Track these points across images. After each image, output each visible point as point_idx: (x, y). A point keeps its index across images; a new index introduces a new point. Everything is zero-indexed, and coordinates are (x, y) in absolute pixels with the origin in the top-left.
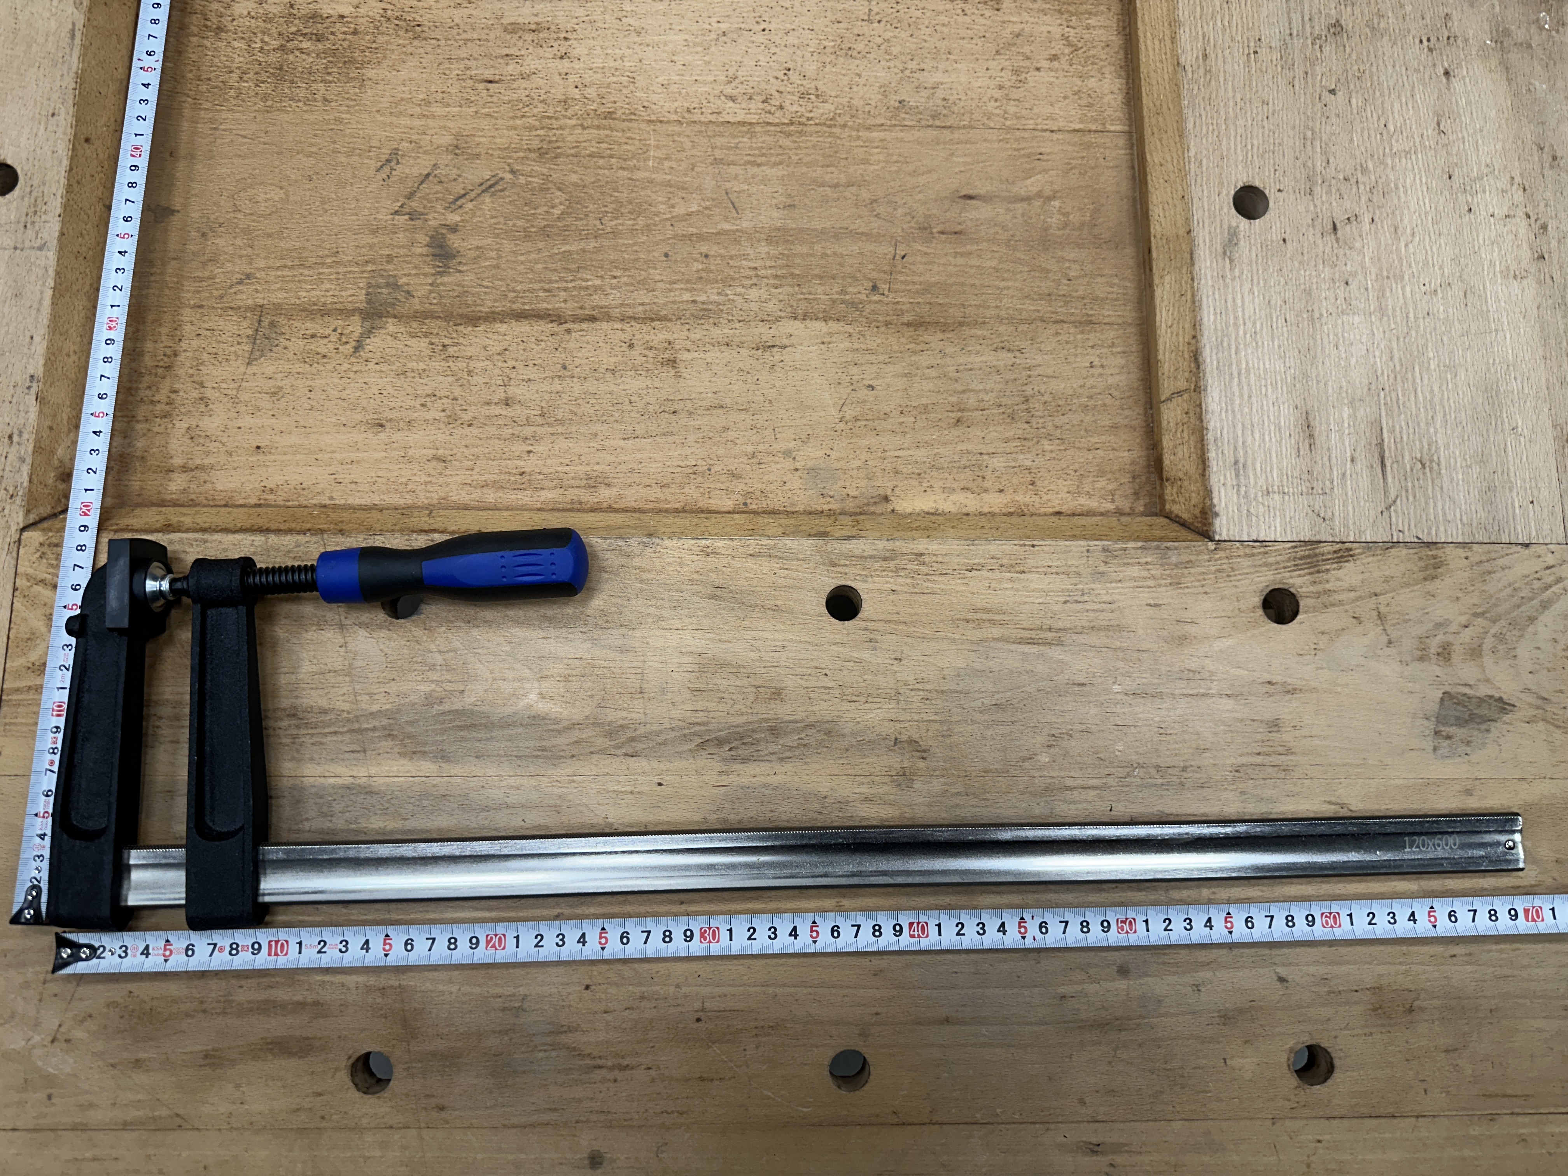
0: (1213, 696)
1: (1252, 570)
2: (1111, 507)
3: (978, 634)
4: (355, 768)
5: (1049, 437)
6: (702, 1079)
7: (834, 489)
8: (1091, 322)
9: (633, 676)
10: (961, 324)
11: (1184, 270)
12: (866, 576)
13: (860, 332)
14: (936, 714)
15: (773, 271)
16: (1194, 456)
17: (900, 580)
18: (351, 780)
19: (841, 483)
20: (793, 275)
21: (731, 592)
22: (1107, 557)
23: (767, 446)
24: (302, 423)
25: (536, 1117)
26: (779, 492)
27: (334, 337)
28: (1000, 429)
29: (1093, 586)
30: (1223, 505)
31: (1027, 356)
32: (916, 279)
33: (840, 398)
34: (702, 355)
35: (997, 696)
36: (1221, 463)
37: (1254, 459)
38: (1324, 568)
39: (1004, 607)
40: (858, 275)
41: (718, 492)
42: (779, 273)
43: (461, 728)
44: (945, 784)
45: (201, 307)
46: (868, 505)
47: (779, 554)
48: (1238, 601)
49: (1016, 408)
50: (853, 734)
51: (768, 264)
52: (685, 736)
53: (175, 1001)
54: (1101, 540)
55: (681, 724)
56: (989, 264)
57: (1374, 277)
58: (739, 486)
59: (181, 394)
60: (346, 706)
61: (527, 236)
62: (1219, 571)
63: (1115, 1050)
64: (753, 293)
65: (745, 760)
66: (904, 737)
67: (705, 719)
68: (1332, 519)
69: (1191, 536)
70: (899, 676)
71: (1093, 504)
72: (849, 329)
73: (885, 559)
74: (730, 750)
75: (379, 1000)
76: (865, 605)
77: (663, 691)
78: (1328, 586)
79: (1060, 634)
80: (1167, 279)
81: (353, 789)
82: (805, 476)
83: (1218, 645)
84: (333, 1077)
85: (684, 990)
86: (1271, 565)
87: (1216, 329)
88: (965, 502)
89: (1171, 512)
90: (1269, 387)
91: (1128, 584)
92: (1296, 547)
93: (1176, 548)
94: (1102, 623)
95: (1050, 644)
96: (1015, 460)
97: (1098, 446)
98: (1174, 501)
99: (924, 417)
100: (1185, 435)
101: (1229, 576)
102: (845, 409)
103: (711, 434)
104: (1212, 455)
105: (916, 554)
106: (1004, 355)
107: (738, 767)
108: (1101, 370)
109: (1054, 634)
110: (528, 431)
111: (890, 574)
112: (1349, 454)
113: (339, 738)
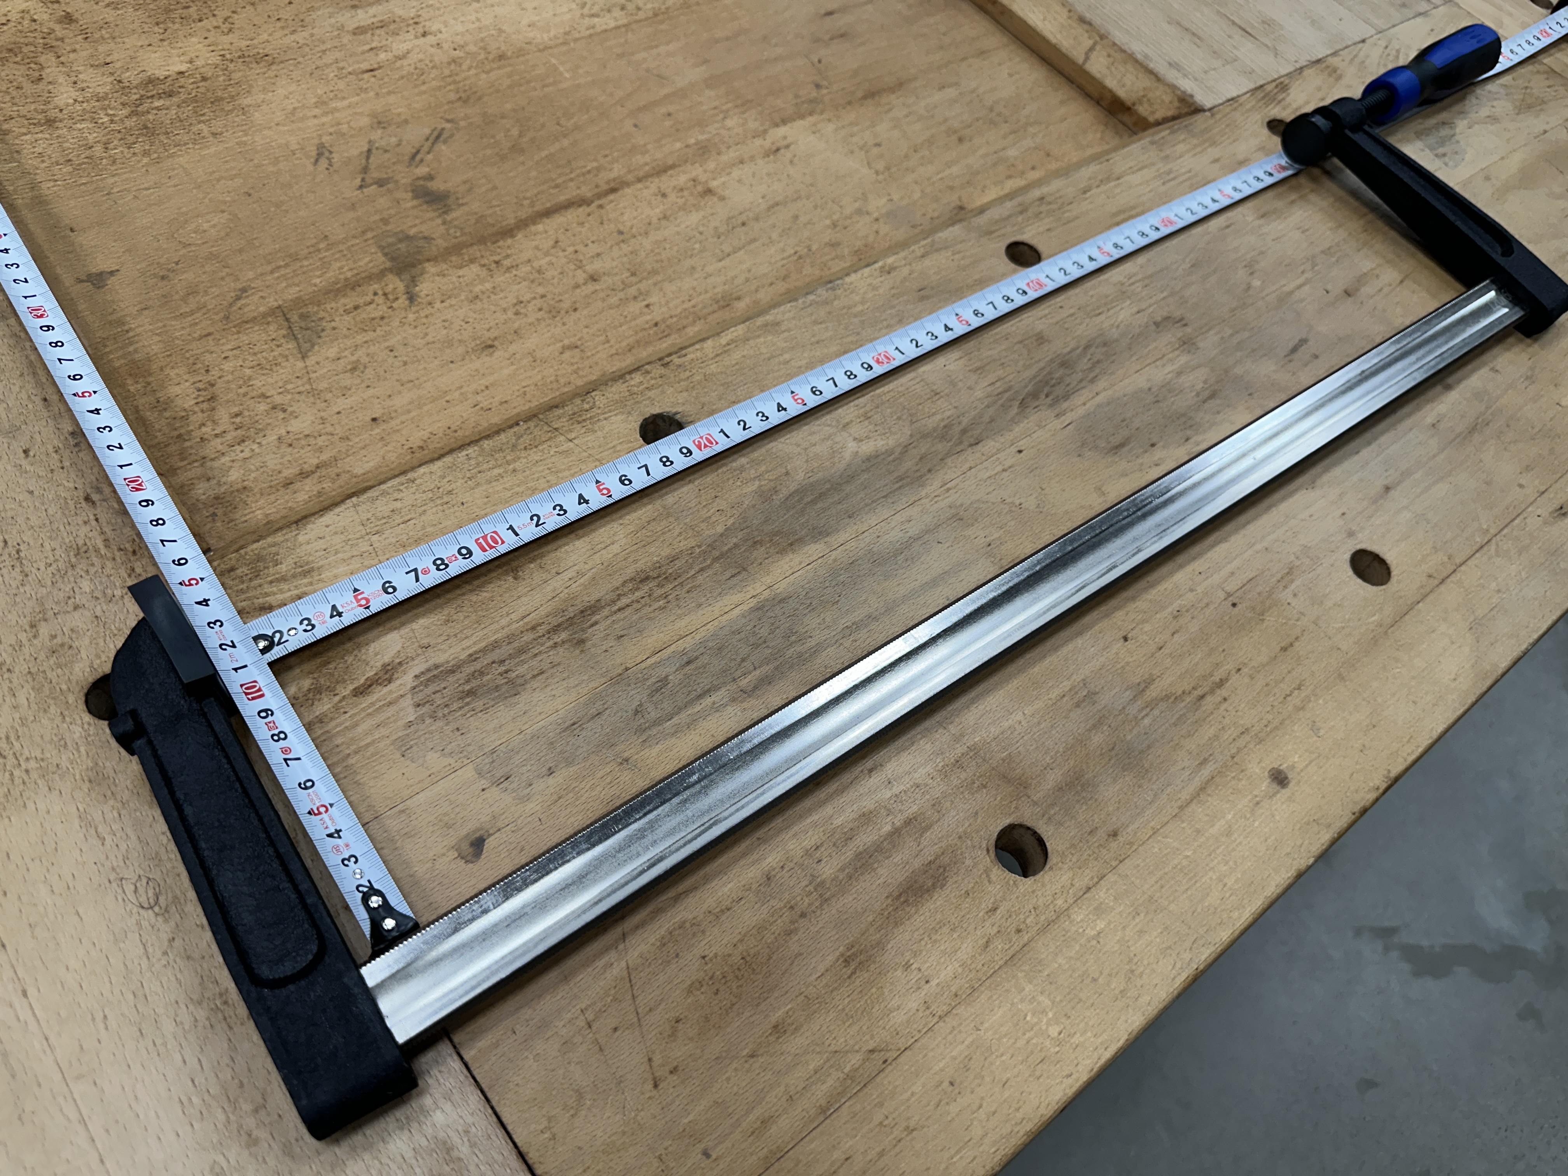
1: (1244, 117)
4: (748, 588)
5: (1028, 124)
6: (1284, 649)
7: (917, 219)
8: (984, 52)
9: (917, 386)
10: (901, 84)
12: (1019, 230)
13: (835, 116)
14: (1162, 292)
16: (1140, 75)
17: (1045, 221)
18: (755, 600)
19: (919, 213)
21: (932, 288)
22: (1158, 146)
23: (839, 214)
24: (405, 379)
25: (1197, 779)
27: (380, 299)
28: (992, 133)
30: (1189, 89)
31: (963, 85)
32: (841, 70)
33: (862, 161)
34: (728, 177)
37: (1178, 58)
38: (1280, 98)
40: (799, 83)
42: (737, 103)
43: (814, 502)
44: (1217, 333)
45: (209, 334)
49: (989, 117)
50: (1122, 335)
51: (722, 101)
52: (1002, 406)
53: (761, 928)
55: (990, 399)
56: (882, 44)
59: (246, 413)
60: (692, 542)
61: (503, 158)
62: (1228, 125)
63: (1499, 439)
64: (730, 123)
65: (1066, 397)
66: (1158, 319)
67: (1005, 386)
68: (1254, 71)
72: (824, 117)
73: (1021, 213)
74: (1047, 396)
75: (963, 776)
76: (1039, 247)
77: (953, 384)
78: (1294, 107)
81: (763, 606)
82: (888, 220)
84: (990, 882)
85: (1200, 589)
86: (1251, 109)
89: (1158, 120)
91: (1187, 156)
92: (1253, 94)
93: (1190, 124)
96: (1022, 146)
97: (1064, 117)
99: (934, 146)
100: (1121, 69)
101: (1236, 126)
102: (872, 166)
103: (787, 226)
104: (1152, 65)
106: (949, 90)
107: (1065, 405)
108: (1019, 76)
110: (632, 291)
111: (1035, 220)
112: (1224, 35)
113: (710, 572)
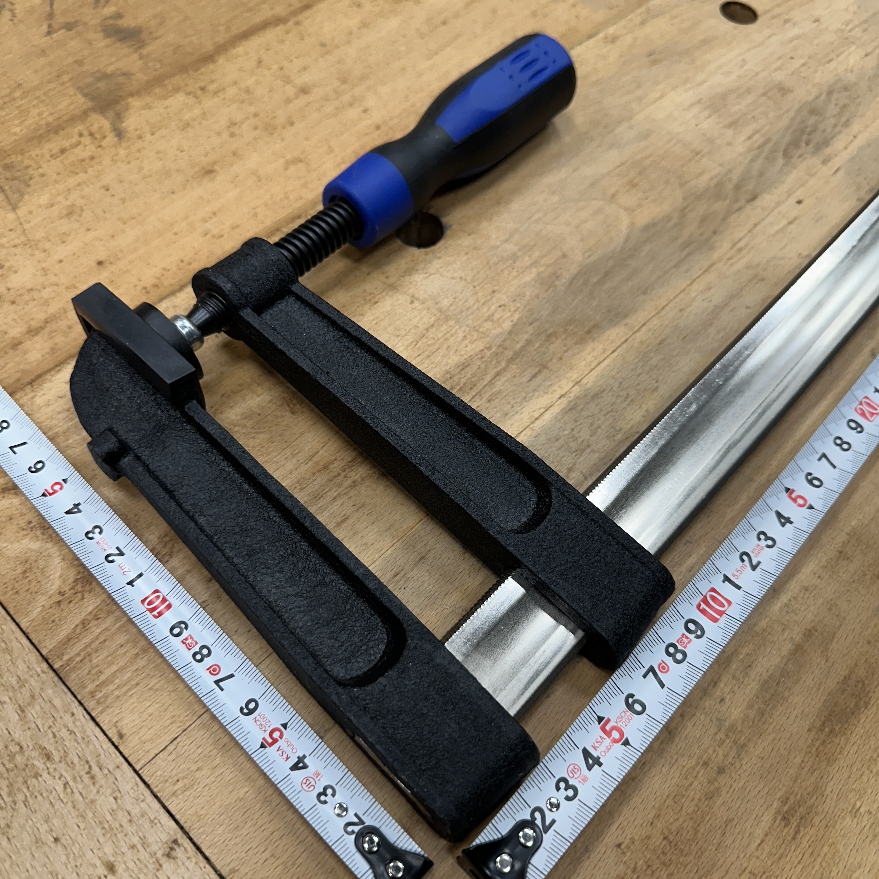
9: (676, 148)
18: (565, 400)
21: (662, 52)
24: (126, 217)
27: (86, 140)
55: (753, 153)
74: (807, 144)
76: (755, 6)
77: (710, 142)
81: (576, 405)
107: (828, 151)
110: (346, 98)
113: (508, 375)
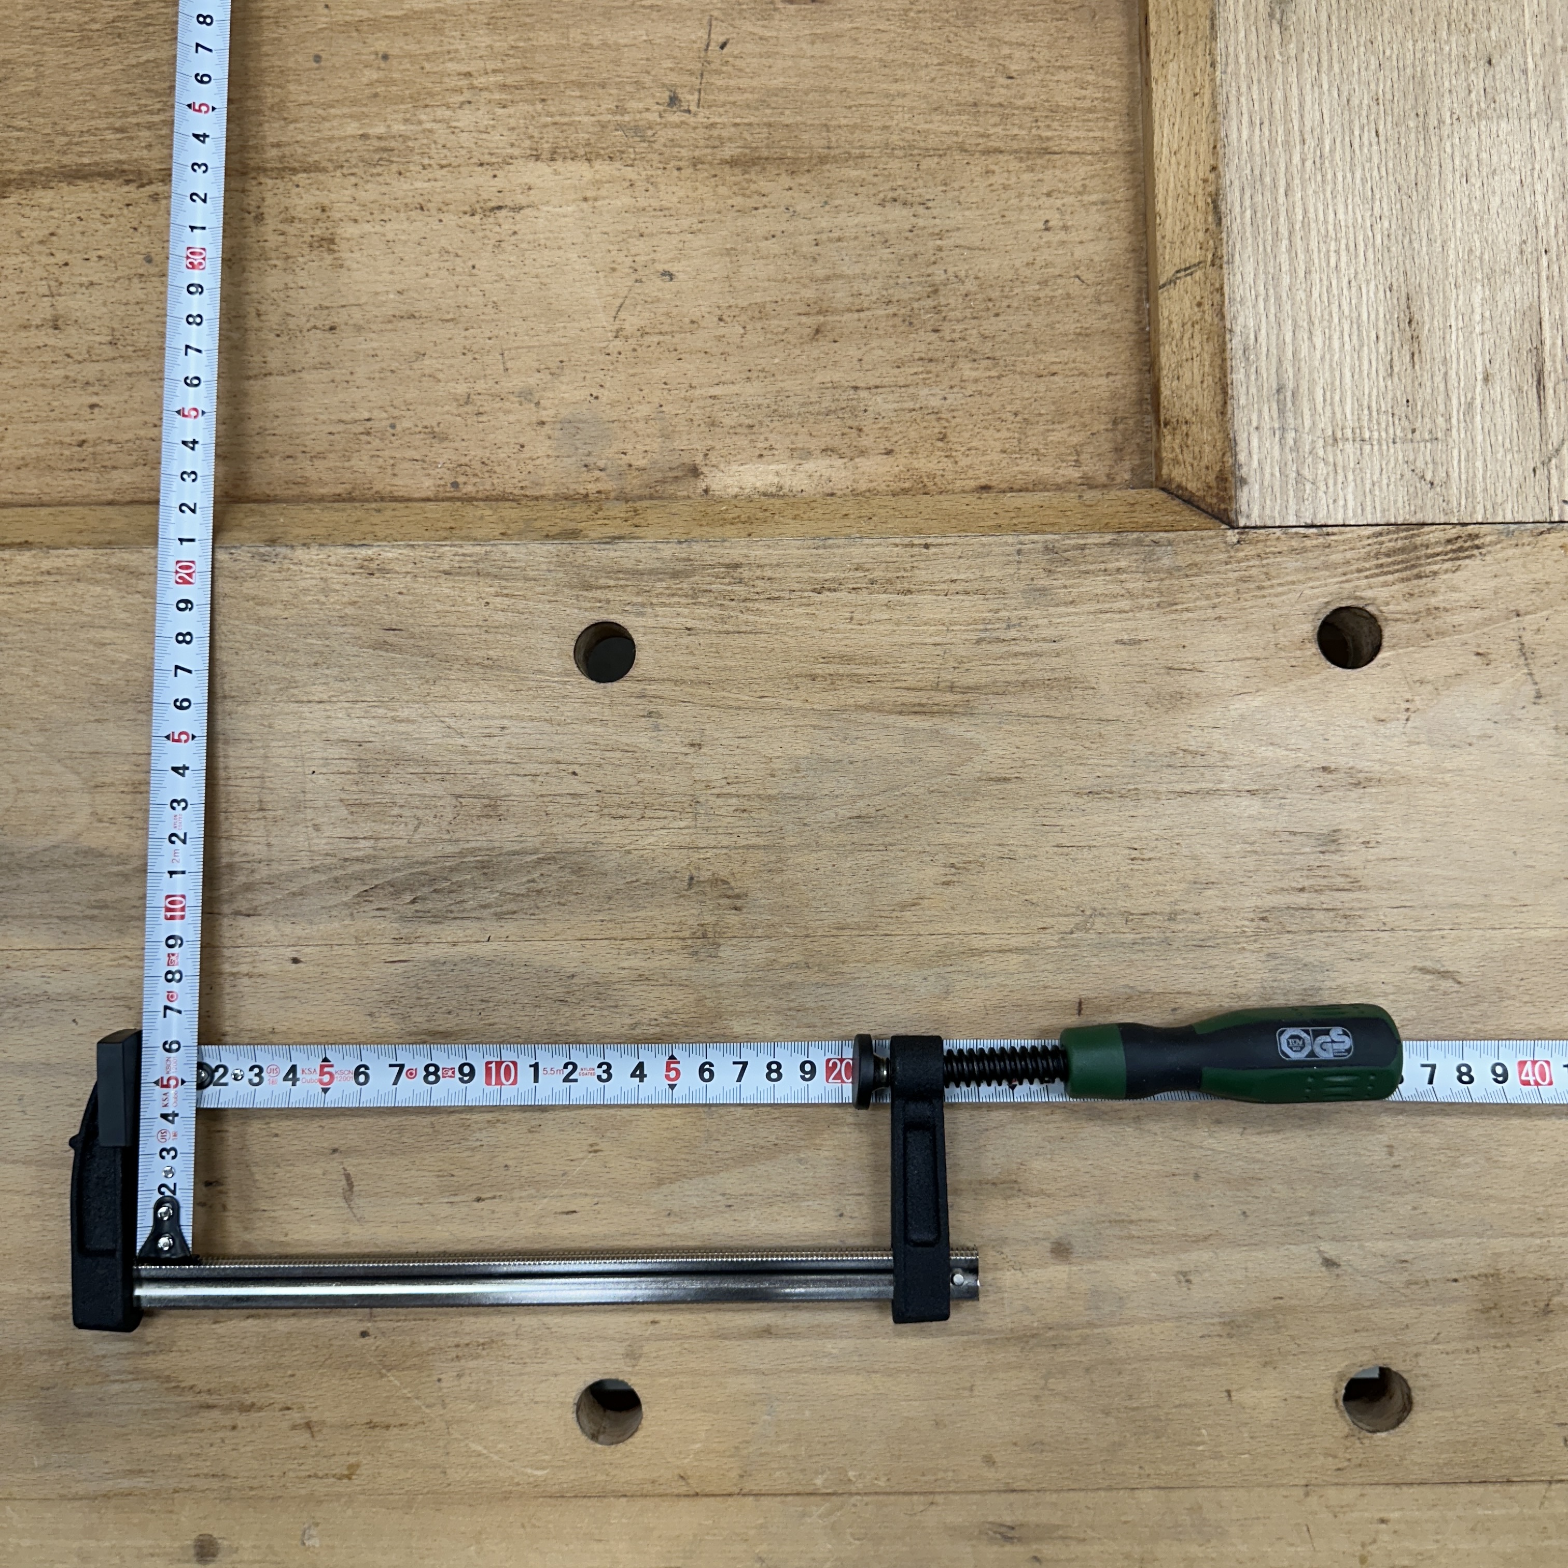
0: (1224, 793)
1: (1301, 577)
2: (1074, 474)
3: (831, 700)
5: (972, 355)
6: (372, 1425)
7: (606, 455)
8: (1047, 151)
10: (823, 160)
11: (1200, 50)
12: (643, 605)
13: (648, 180)
14: (759, 834)
15: (500, 78)
16: (1209, 380)
17: (701, 611)
19: (618, 446)
20: (533, 83)
21: (412, 636)
22: (1052, 561)
23: (491, 383)
26: (514, 463)
28: (889, 343)
29: (1025, 612)
30: (1255, 464)
31: (935, 212)
32: (744, 82)
33: (615, 296)
34: (378, 228)
35: (861, 804)
36: (1253, 390)
37: (1312, 382)
38: (1428, 569)
39: (875, 653)
40: (647, 80)
41: (407, 465)
42: (510, 81)
44: (772, 950)
46: (663, 481)
47: (494, 570)
48: (1275, 630)
49: (916, 305)
50: (620, 869)
51: (491, 66)
54: (1044, 532)
55: (329, 860)
56: (871, 53)
57: (1538, 49)
58: (444, 455)
62: (1243, 580)
63: (1046, 1377)
64: (465, 118)
65: (437, 918)
66: (705, 875)
67: (371, 852)
68: (1446, 483)
69: (1197, 519)
70: (697, 774)
71: (1045, 470)
72: (630, 173)
73: (675, 575)
74: (413, 902)
76: (641, 656)
77: (299, 806)
78: (1434, 601)
79: (968, 696)
80: (1172, 67)
82: (558, 434)
83: (1239, 706)
86: (1335, 566)
87: (1251, 152)
88: (827, 473)
89: (1171, 480)
90: (1343, 253)
91: (1086, 608)
92: (1381, 534)
93: (1170, 543)
94: (1039, 675)
95: (951, 713)
96: (913, 397)
97: (1054, 368)
98: (1176, 461)
99: (759, 325)
100: (1196, 343)
101: (1260, 588)
102: (622, 315)
103: (394, 365)
104: (1238, 376)
105: (727, 566)
106: (897, 212)
107: (427, 929)
108: (1062, 236)
109: (958, 697)
110: (91, 371)
111: (683, 601)
112: (1480, 369)
